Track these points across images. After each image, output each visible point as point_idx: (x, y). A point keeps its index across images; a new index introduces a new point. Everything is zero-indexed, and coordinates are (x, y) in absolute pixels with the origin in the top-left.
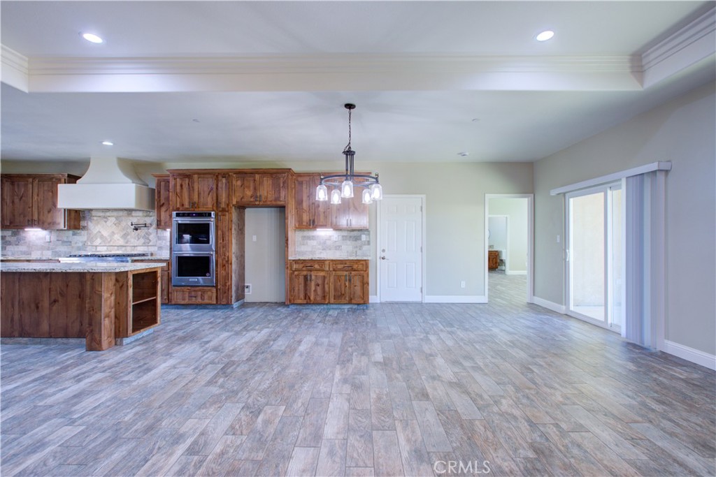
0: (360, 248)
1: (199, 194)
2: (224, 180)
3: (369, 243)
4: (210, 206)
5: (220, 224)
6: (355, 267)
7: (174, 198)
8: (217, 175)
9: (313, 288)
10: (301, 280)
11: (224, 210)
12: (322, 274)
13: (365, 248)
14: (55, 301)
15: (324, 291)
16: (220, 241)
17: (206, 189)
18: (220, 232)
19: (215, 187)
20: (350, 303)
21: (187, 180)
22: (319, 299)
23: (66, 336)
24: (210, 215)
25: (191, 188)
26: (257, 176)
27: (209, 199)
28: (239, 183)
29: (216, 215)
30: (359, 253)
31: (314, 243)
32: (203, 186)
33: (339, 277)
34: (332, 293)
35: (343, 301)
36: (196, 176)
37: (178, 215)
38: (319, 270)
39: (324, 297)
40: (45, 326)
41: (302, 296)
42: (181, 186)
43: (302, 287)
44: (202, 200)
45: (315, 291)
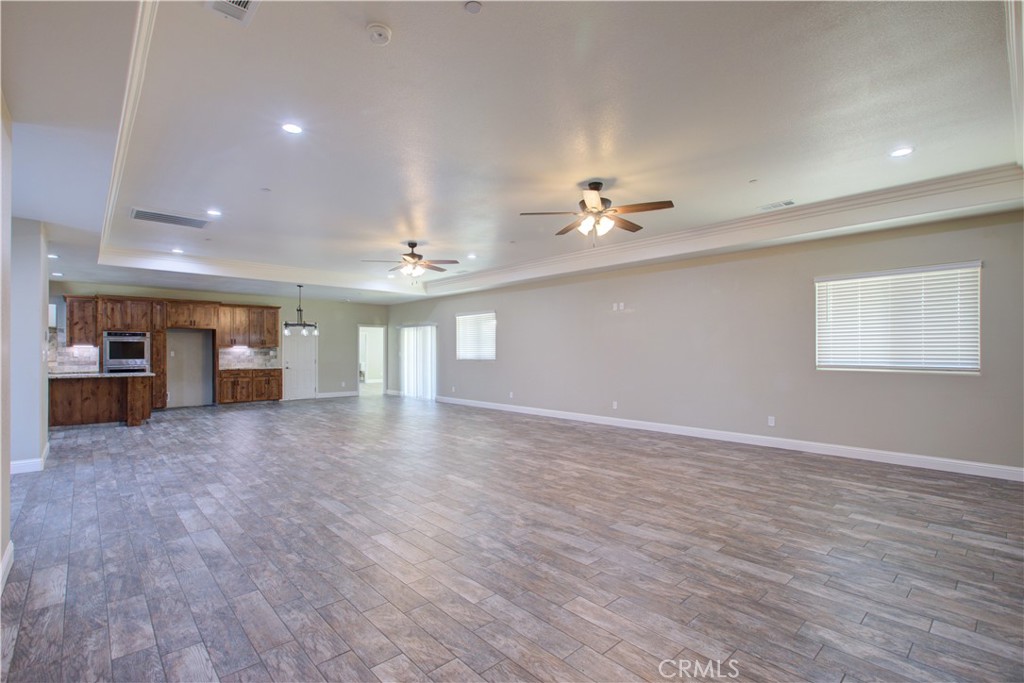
0: (269, 361)
1: (132, 317)
2: (158, 307)
3: (276, 357)
4: (144, 327)
5: (154, 343)
6: (272, 374)
7: (104, 320)
8: (150, 302)
9: (239, 391)
10: (230, 385)
11: (158, 331)
12: (247, 379)
13: (273, 361)
14: (87, 399)
15: (248, 392)
16: (155, 356)
17: (139, 312)
18: (154, 349)
19: (149, 312)
20: (268, 400)
21: (119, 305)
22: (244, 398)
23: (97, 420)
24: (144, 335)
25: (124, 313)
26: (191, 306)
27: (143, 322)
28: (174, 310)
29: (152, 335)
30: (268, 364)
31: (230, 357)
32: (135, 312)
33: (260, 382)
34: (255, 394)
35: (263, 398)
36: (129, 302)
37: (109, 334)
38: (243, 377)
39: (248, 396)
40: (77, 416)
41: (230, 397)
42: (113, 309)
43: (230, 391)
44: (135, 322)
45: (241, 392)
